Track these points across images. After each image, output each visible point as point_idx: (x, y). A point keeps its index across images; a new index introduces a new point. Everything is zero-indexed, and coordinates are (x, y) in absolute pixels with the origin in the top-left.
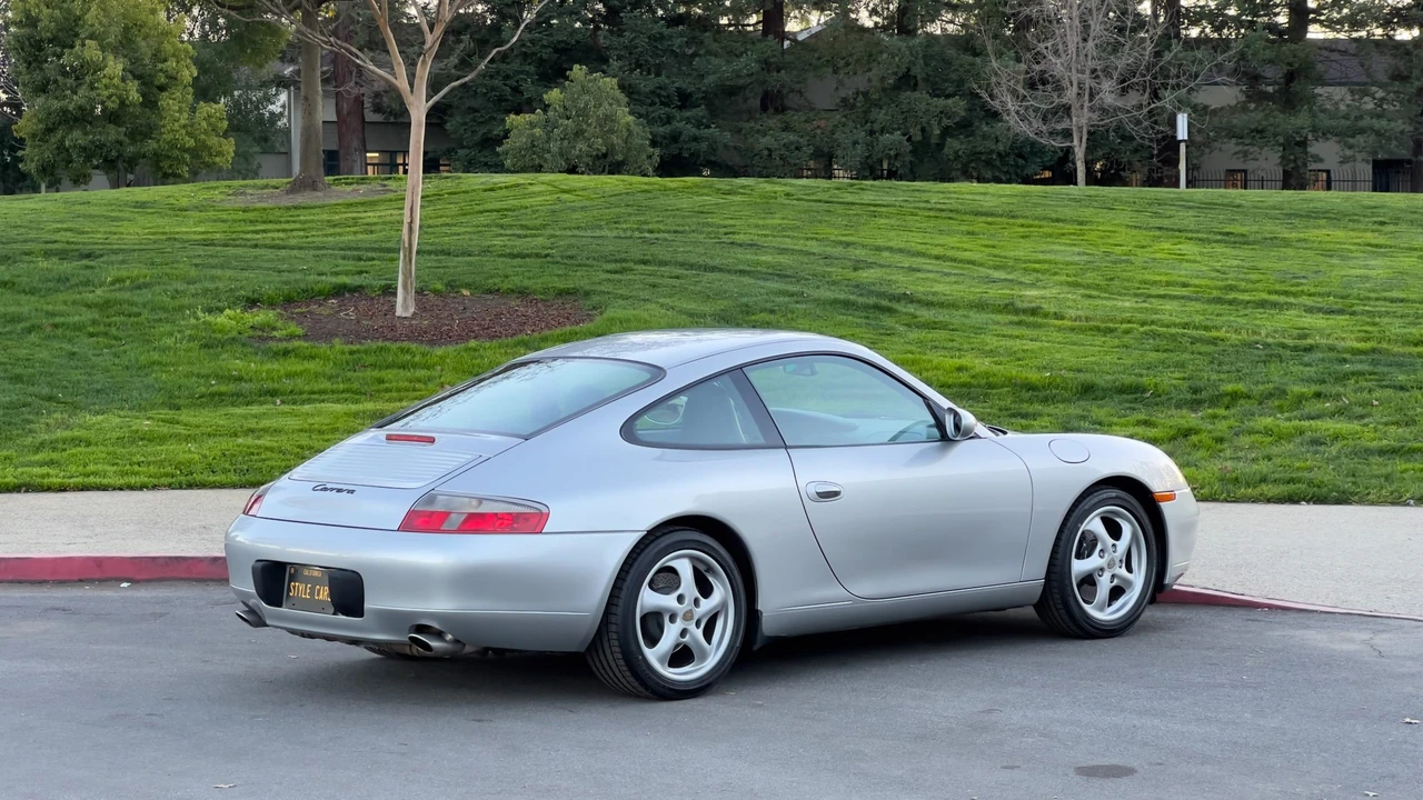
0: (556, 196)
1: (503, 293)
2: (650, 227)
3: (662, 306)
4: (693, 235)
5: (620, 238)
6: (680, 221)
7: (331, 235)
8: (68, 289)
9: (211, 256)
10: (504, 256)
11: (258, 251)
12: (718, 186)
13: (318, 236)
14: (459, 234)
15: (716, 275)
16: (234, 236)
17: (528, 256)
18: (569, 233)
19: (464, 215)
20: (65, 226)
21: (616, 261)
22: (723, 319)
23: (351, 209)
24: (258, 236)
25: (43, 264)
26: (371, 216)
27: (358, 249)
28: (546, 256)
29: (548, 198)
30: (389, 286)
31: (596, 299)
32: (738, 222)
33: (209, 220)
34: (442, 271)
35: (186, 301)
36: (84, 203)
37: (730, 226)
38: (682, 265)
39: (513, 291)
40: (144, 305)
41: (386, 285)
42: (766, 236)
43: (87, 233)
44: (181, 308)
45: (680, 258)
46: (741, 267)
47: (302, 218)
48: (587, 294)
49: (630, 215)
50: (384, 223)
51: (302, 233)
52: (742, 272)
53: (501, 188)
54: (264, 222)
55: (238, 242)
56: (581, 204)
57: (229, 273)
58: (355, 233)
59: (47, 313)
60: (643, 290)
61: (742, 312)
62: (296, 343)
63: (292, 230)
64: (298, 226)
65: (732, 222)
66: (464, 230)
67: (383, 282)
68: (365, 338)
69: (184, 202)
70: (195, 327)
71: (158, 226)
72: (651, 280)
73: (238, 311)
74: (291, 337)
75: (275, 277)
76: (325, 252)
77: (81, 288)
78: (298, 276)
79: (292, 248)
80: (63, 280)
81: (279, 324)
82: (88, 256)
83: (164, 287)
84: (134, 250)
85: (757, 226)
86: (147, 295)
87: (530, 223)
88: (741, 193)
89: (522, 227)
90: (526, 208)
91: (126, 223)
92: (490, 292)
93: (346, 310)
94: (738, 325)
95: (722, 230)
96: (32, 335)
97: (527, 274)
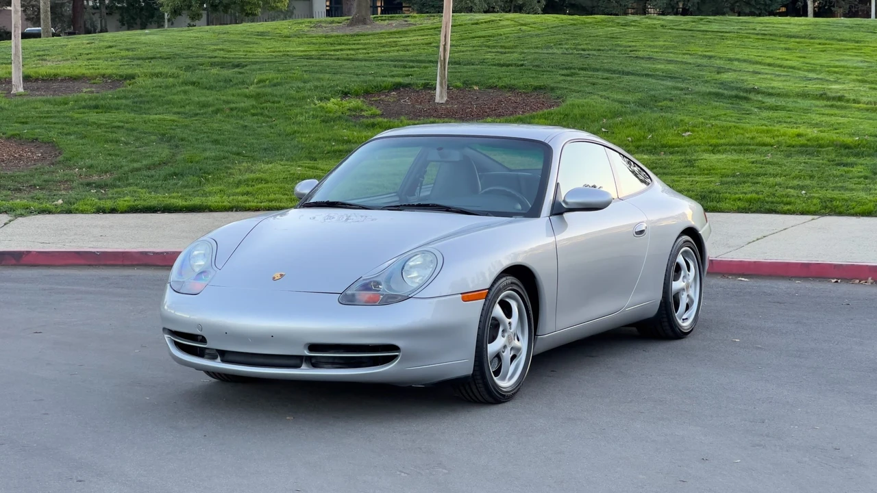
0: (519, 27)
1: (499, 88)
2: (582, 47)
3: (601, 96)
4: (611, 52)
5: (565, 54)
6: (600, 43)
7: (383, 52)
8: (232, 86)
9: (313, 65)
10: (495, 65)
11: (340, 63)
12: (617, 21)
13: (375, 53)
14: (463, 52)
15: (632, 78)
16: (323, 53)
17: (511, 65)
18: (532, 51)
19: (463, 39)
20: (219, 47)
21: (566, 69)
22: (641, 105)
23: (391, 36)
24: (338, 53)
25: (214, 71)
26: (405, 40)
27: (402, 61)
28: (522, 65)
29: (513, 29)
30: (428, 84)
31: (559, 92)
32: (638, 44)
33: (305, 43)
34: (459, 74)
35: (305, 94)
36: (225, 33)
37: (633, 46)
38: (608, 71)
39: (505, 87)
40: (281, 96)
41: (425, 83)
42: (657, 52)
43: (233, 51)
44: (304, 98)
45: (606, 66)
46: (646, 72)
47: (362, 41)
48: (552, 89)
49: (568, 39)
50: (414, 45)
51: (364, 51)
52: (647, 75)
53: (482, 23)
54: (340, 44)
55: (327, 57)
56: (536, 33)
57: (327, 76)
58: (398, 51)
59: (224, 101)
60: (588, 87)
61: (652, 100)
62: (380, 119)
63: (358, 49)
64: (361, 46)
65: (633, 44)
66: (465, 49)
67: (424, 82)
68: (419, 116)
69: (285, 32)
70: (315, 109)
71: (275, 47)
72: (591, 80)
73: (339, 99)
74: (373, 116)
75: (355, 78)
76: (382, 62)
77: (240, 86)
78: (371, 78)
79: (361, 60)
80: (228, 81)
81: (365, 107)
82: (238, 66)
83: (290, 85)
84: (265, 62)
85: (650, 46)
86: (279, 90)
87: (506, 45)
88: (634, 26)
89: (502, 47)
90: (501, 35)
91: (255, 45)
92: (491, 88)
93: (404, 99)
94: (651, 108)
95: (629, 49)
96: (219, 115)
97: (513, 77)
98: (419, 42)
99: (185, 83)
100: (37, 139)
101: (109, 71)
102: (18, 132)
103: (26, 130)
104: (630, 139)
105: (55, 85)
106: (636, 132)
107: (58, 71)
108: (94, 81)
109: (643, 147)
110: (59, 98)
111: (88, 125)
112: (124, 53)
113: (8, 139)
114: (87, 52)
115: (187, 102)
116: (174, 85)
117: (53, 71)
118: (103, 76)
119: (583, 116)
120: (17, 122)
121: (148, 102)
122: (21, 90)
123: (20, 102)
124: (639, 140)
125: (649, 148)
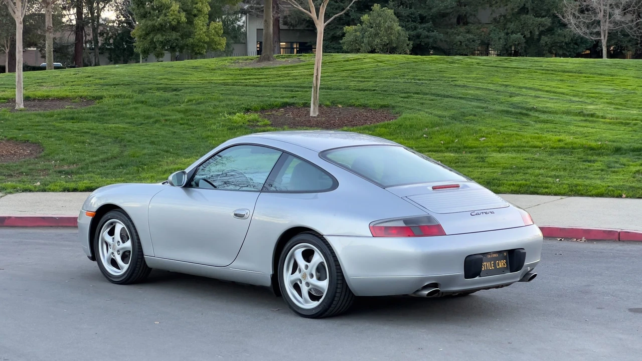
0: (376, 64)
1: (356, 106)
2: (419, 78)
3: (427, 112)
4: (437, 81)
5: (406, 82)
6: (432, 75)
7: (278, 80)
8: (169, 104)
9: (228, 90)
10: (355, 90)
11: (248, 88)
12: (447, 60)
13: (273, 81)
14: (335, 80)
15: (449, 99)
16: (236, 81)
17: (367, 90)
18: (383, 80)
19: (336, 72)
20: (164, 77)
21: (405, 93)
22: (454, 118)
23: (286, 69)
24: (247, 81)
25: (158, 93)
26: (295, 72)
27: (291, 87)
28: (374, 90)
29: (372, 65)
30: (306, 103)
31: (397, 109)
32: (457, 76)
33: (225, 74)
34: (329, 96)
35: (219, 110)
36: (171, 67)
37: (454, 77)
38: (434, 94)
39: (361, 106)
40: (202, 111)
42: (470, 82)
43: (174, 80)
44: (218, 113)
45: (433, 92)
46: (460, 96)
47: (265, 73)
48: (393, 107)
49: (409, 72)
50: (301, 75)
51: (266, 80)
52: (461, 98)
53: (351, 60)
54: (249, 75)
55: (239, 84)
56: (387, 68)
57: (236, 97)
58: (289, 80)
59: (162, 115)
60: (418, 105)
61: (461, 115)
62: (269, 128)
63: (261, 78)
64: (264, 77)
65: (454, 76)
66: (337, 78)
67: (303, 101)
68: (298, 126)
69: (213, 66)
70: (224, 121)
71: (204, 77)
72: (421, 101)
73: (242, 114)
74: (266, 125)
75: (256, 99)
76: (277, 88)
77: (174, 104)
78: (266, 99)
79: (262, 86)
80: (167, 101)
81: (260, 119)
82: (175, 90)
83: (210, 103)
84: (195, 87)
85: (466, 78)
86: (202, 107)
87: (366, 76)
88: (457, 63)
89: (362, 77)
90: (363, 69)
91: (189, 75)
92: (351, 106)
93: (288, 113)
94: (460, 121)
95: (451, 79)
96: (157, 124)
97: (366, 98)
98: (305, 73)
99: (137, 102)
100: (28, 141)
101: (85, 94)
102: (15, 136)
103: (20, 135)
104: (442, 142)
105: (46, 103)
106: (447, 137)
107: (50, 94)
108: (74, 101)
109: (451, 148)
110: (48, 112)
111: (65, 131)
112: (97, 81)
113: (8, 140)
114: (72, 81)
115: (136, 115)
116: (129, 104)
117: (46, 93)
118: (81, 97)
119: (411, 126)
120: (15, 129)
121: (109, 115)
122: (22, 107)
123: (19, 115)
124: (449, 143)
125: (455, 149)
